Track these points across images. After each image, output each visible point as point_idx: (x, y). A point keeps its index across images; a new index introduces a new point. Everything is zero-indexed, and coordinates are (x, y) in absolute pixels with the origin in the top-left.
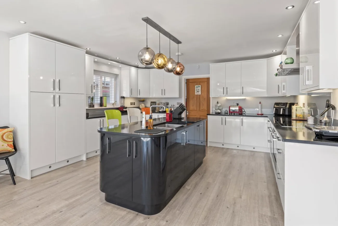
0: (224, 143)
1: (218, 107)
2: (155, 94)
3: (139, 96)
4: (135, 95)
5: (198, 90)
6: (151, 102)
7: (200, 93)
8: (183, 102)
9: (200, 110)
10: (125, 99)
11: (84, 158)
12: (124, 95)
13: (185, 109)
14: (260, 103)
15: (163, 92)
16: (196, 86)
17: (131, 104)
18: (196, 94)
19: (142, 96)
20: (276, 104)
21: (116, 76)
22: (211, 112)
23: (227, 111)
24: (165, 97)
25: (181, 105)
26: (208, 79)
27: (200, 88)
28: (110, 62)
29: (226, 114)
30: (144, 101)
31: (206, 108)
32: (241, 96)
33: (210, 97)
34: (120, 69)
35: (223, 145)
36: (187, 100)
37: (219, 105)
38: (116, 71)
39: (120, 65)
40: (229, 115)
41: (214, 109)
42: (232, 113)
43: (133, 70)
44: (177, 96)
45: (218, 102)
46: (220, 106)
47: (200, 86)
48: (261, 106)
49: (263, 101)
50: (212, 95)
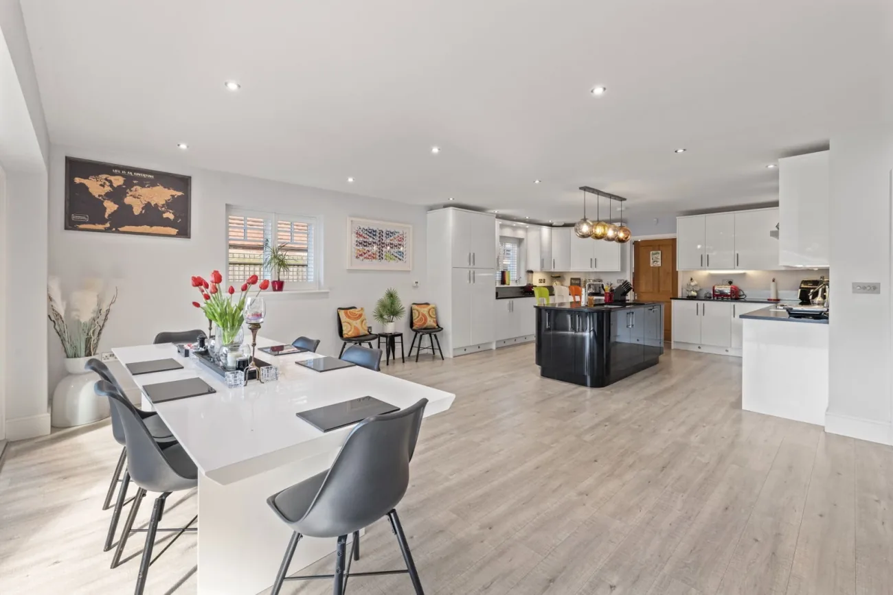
0: (701, 344)
1: (693, 286)
2: (578, 266)
3: (552, 270)
4: (547, 269)
5: (655, 259)
6: (572, 279)
7: (659, 264)
8: (628, 277)
9: (659, 291)
10: (534, 274)
11: (494, 347)
12: (531, 268)
13: (631, 289)
14: (774, 281)
15: (594, 262)
16: (651, 252)
17: (541, 281)
18: (652, 266)
19: (558, 268)
20: (805, 282)
21: (520, 241)
22: (680, 295)
23: (710, 294)
24: (595, 270)
25: (626, 283)
26: (674, 240)
27: (659, 256)
28: (514, 224)
29: (708, 298)
30: (559, 277)
31: (670, 289)
32: (734, 269)
33: (677, 270)
34: (526, 230)
35: (699, 348)
36: (636, 275)
37: (693, 284)
38: (520, 234)
39: (528, 226)
40: (714, 300)
41: (684, 290)
42: (719, 296)
43: (545, 230)
44: (617, 268)
45: (691, 279)
46: (696, 285)
47: (660, 252)
48: (776, 285)
49: (779, 279)
50: (680, 266)
